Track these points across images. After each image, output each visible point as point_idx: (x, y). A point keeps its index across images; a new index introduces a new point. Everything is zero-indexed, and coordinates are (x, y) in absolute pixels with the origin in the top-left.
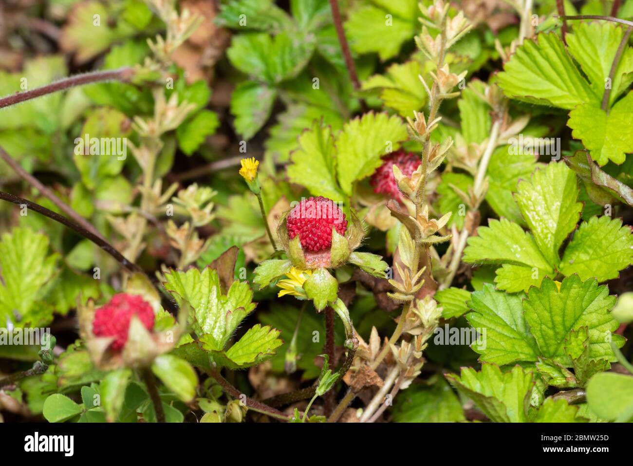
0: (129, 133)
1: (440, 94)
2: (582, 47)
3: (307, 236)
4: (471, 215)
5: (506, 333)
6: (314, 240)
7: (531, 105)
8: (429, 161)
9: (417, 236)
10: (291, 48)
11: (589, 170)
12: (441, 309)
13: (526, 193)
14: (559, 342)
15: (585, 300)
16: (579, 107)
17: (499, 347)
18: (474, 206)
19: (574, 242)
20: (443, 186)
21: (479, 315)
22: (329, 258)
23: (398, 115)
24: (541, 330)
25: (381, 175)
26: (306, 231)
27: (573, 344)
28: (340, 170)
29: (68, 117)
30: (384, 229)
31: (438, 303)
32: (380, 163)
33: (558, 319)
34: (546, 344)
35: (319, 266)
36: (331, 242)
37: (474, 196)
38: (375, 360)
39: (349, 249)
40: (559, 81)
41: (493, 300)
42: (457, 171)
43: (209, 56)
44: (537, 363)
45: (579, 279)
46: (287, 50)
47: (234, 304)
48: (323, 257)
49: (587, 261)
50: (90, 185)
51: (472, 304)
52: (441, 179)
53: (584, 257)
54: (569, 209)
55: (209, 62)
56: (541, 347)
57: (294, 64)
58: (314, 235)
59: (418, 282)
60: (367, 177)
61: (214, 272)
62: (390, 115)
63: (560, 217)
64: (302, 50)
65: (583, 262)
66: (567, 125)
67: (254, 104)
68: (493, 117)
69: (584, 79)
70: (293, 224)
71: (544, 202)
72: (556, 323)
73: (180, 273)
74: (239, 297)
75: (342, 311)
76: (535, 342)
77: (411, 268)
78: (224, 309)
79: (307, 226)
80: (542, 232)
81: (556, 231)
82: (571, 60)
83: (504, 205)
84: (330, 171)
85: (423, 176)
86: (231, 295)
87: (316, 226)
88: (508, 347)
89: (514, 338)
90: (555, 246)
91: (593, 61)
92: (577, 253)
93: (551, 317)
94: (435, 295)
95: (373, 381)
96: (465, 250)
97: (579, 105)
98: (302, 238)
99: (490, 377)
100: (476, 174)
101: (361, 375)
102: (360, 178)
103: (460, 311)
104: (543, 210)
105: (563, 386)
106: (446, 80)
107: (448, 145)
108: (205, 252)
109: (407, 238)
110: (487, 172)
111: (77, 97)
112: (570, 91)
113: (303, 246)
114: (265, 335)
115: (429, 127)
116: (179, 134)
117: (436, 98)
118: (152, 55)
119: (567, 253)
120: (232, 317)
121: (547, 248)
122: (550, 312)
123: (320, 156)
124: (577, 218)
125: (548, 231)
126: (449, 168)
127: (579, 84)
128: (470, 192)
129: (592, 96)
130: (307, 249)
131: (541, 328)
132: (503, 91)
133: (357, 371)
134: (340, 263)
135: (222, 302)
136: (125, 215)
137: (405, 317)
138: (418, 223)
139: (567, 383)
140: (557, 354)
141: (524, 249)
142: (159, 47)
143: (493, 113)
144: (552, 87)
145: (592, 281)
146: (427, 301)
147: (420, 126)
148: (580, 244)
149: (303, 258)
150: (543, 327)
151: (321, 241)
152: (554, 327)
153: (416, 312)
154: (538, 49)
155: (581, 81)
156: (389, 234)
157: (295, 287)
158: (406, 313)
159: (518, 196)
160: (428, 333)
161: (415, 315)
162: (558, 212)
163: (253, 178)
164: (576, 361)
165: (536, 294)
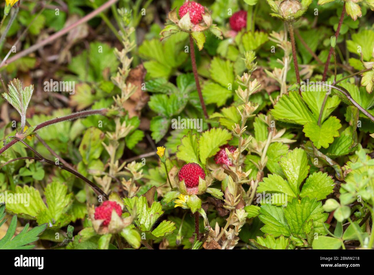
0: (104, 139)
1: (247, 116)
2: (308, 97)
3: (188, 180)
4: (259, 174)
5: (276, 224)
6: (191, 182)
7: (286, 123)
8: (242, 146)
9: (236, 180)
10: (177, 101)
11: (313, 150)
12: (247, 214)
13: (284, 162)
14: (300, 227)
15: (311, 208)
16: (308, 123)
17: (273, 230)
18: (261, 169)
19: (306, 184)
20: (247, 161)
21: (264, 216)
22: (197, 190)
23: (227, 129)
24: (292, 222)
25: (219, 155)
26: (187, 178)
27: (306, 227)
28: (200, 153)
29: (73, 135)
30: (220, 180)
31: (246, 211)
32: (219, 150)
33: (300, 217)
34: (294, 228)
35: (193, 194)
36: (198, 183)
37: (261, 165)
38: (217, 237)
39: (207, 186)
40: (299, 113)
41: (270, 209)
42: (252, 154)
43: (139, 106)
44: (291, 237)
45: (309, 199)
46: (175, 102)
47: (154, 212)
48: (195, 190)
49: (312, 192)
50: (86, 163)
51: (261, 211)
52: (246, 157)
53: (310, 190)
54: (304, 169)
55: (139, 108)
56: (292, 230)
57: (178, 108)
58: (191, 179)
59: (237, 201)
60: (213, 156)
61: (145, 198)
62: (223, 129)
63: (300, 173)
64: (182, 101)
65: (310, 193)
66: (303, 131)
67: (160, 127)
68: (269, 129)
69: (310, 111)
70: (181, 175)
71: (292, 166)
72: (299, 219)
73: (130, 199)
74: (156, 209)
75: (203, 214)
76: (290, 228)
77: (233, 195)
78: (149, 214)
79: (188, 175)
80: (292, 179)
81: (298, 179)
82: (304, 103)
83: (274, 169)
84: (196, 154)
85: (239, 152)
86: (152, 208)
87: (191, 175)
88: (277, 230)
89: (280, 226)
90: (298, 185)
91: (314, 104)
92: (307, 189)
93: (297, 216)
94: (244, 208)
95: (217, 247)
96: (257, 188)
97: (308, 122)
98: (186, 181)
99: (270, 241)
100: (262, 155)
101: (211, 244)
102: (210, 157)
103: (255, 215)
104: (293, 170)
105: (302, 246)
106: (249, 109)
107: (250, 139)
108: (139, 192)
109: (232, 181)
110: (267, 154)
111: (78, 125)
112: (303, 117)
113: (186, 184)
114: (168, 225)
115: (242, 130)
116: (126, 139)
117: (245, 117)
118: (115, 104)
119: (303, 189)
120: (153, 217)
121: (294, 187)
122: (296, 214)
123: (191, 148)
124: (307, 172)
125: (294, 179)
126: (249, 153)
127: (307, 114)
128: (259, 163)
129: (314, 119)
130: (188, 186)
131: (292, 221)
132: (273, 117)
133: (209, 242)
134: (202, 192)
135: (149, 211)
136: (102, 177)
137: (231, 217)
138: (237, 174)
139: (304, 245)
140: (299, 233)
141: (284, 187)
142: (118, 100)
143: (269, 128)
144: (295, 115)
145: (315, 199)
146: (240, 210)
147: (238, 130)
148: (309, 184)
149: (186, 190)
150: (293, 220)
151: (194, 182)
152: (298, 221)
153: (236, 215)
154: (289, 98)
155: (308, 112)
156: (223, 182)
157: (182, 203)
158: (232, 216)
159: (281, 163)
160: (241, 224)
161: (235, 216)
162: (299, 171)
163: (163, 156)
164: (308, 235)
165: (290, 205)
